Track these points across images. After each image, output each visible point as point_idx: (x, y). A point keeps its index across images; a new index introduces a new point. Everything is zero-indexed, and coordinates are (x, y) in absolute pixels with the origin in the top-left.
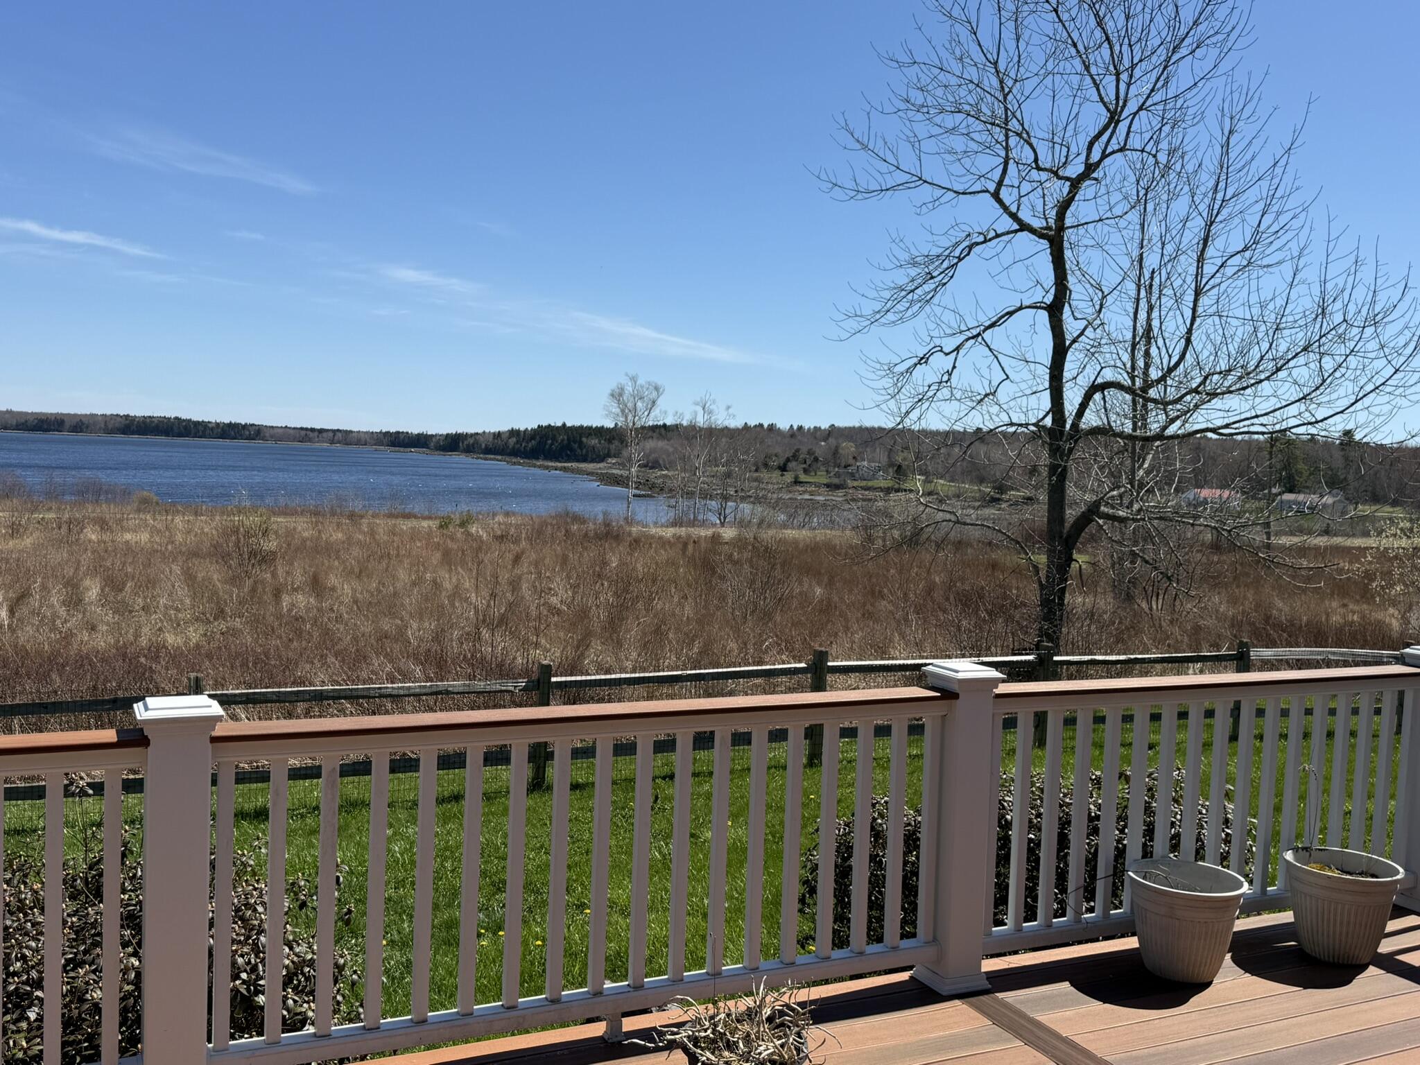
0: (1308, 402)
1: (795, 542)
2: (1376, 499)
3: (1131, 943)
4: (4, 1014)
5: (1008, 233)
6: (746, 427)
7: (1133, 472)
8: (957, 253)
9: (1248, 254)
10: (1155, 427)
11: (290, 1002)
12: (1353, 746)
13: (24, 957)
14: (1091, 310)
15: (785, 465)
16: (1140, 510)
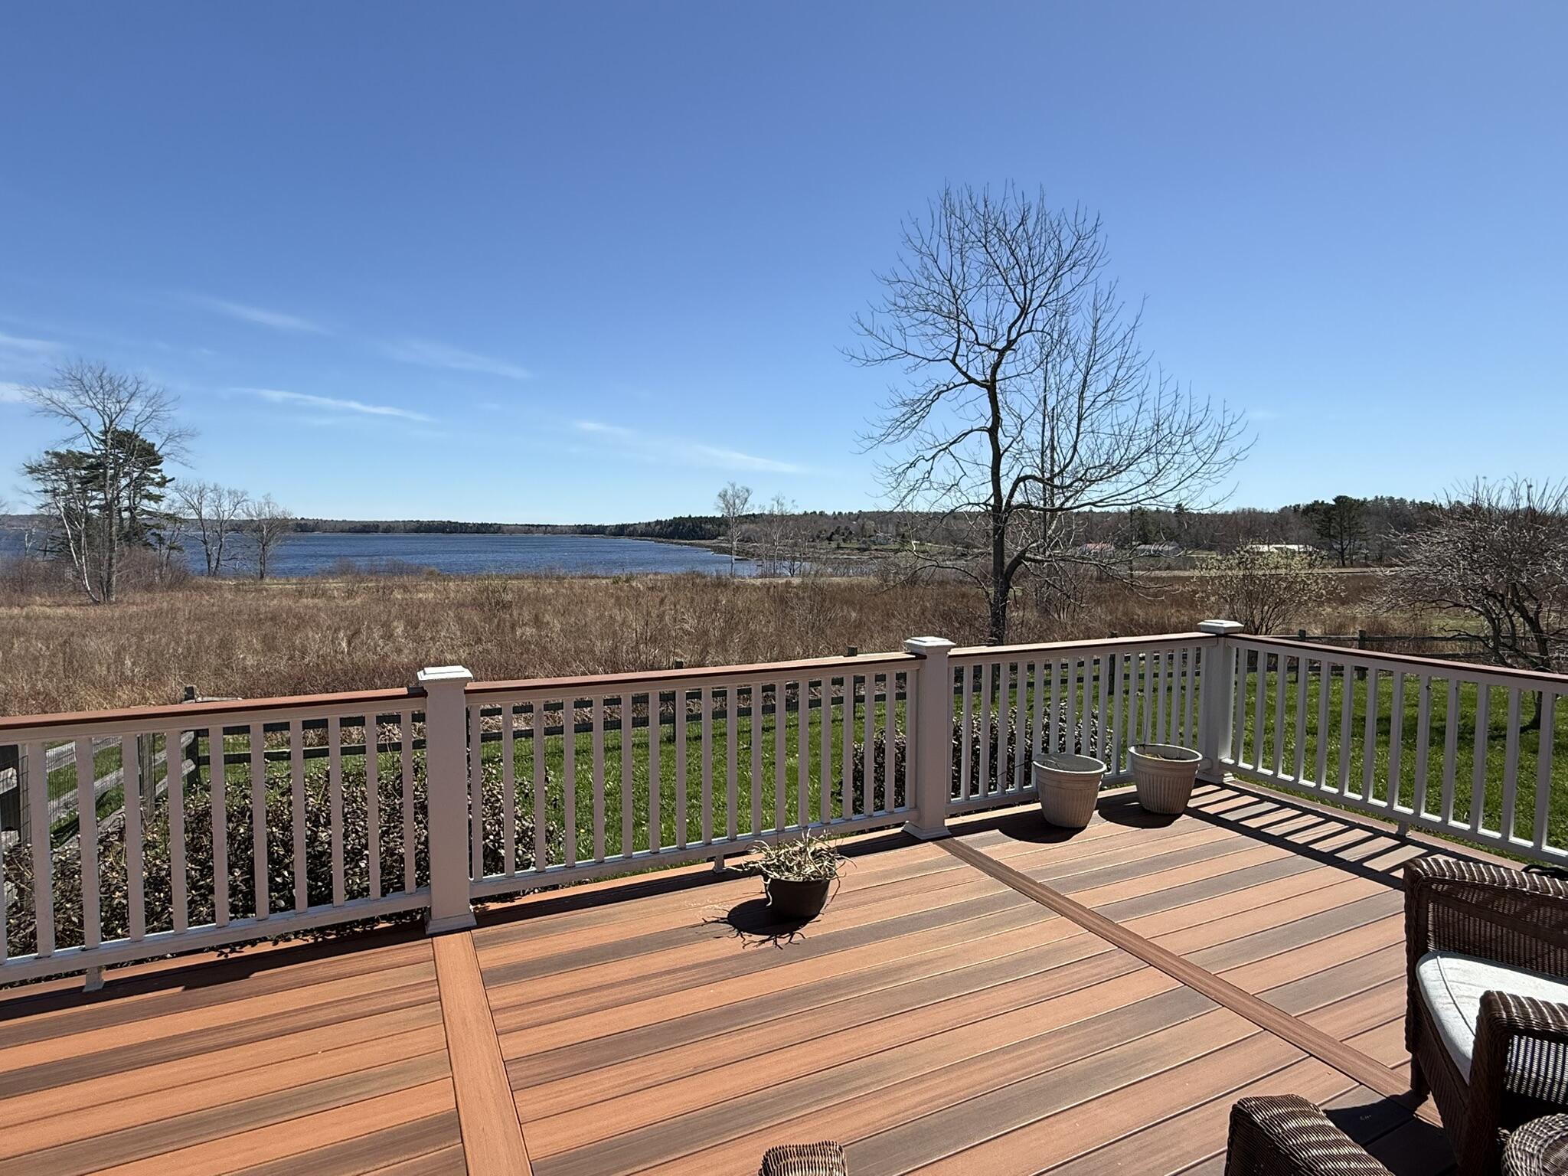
0: (1151, 485)
1: (839, 584)
2: (1198, 546)
3: (1038, 806)
4: (345, 865)
5: (962, 384)
6: (806, 513)
7: (1045, 531)
8: (931, 397)
9: (1110, 394)
10: (1057, 503)
11: (520, 852)
12: (1183, 695)
13: (357, 832)
14: (1016, 431)
15: (831, 536)
16: (1050, 555)
